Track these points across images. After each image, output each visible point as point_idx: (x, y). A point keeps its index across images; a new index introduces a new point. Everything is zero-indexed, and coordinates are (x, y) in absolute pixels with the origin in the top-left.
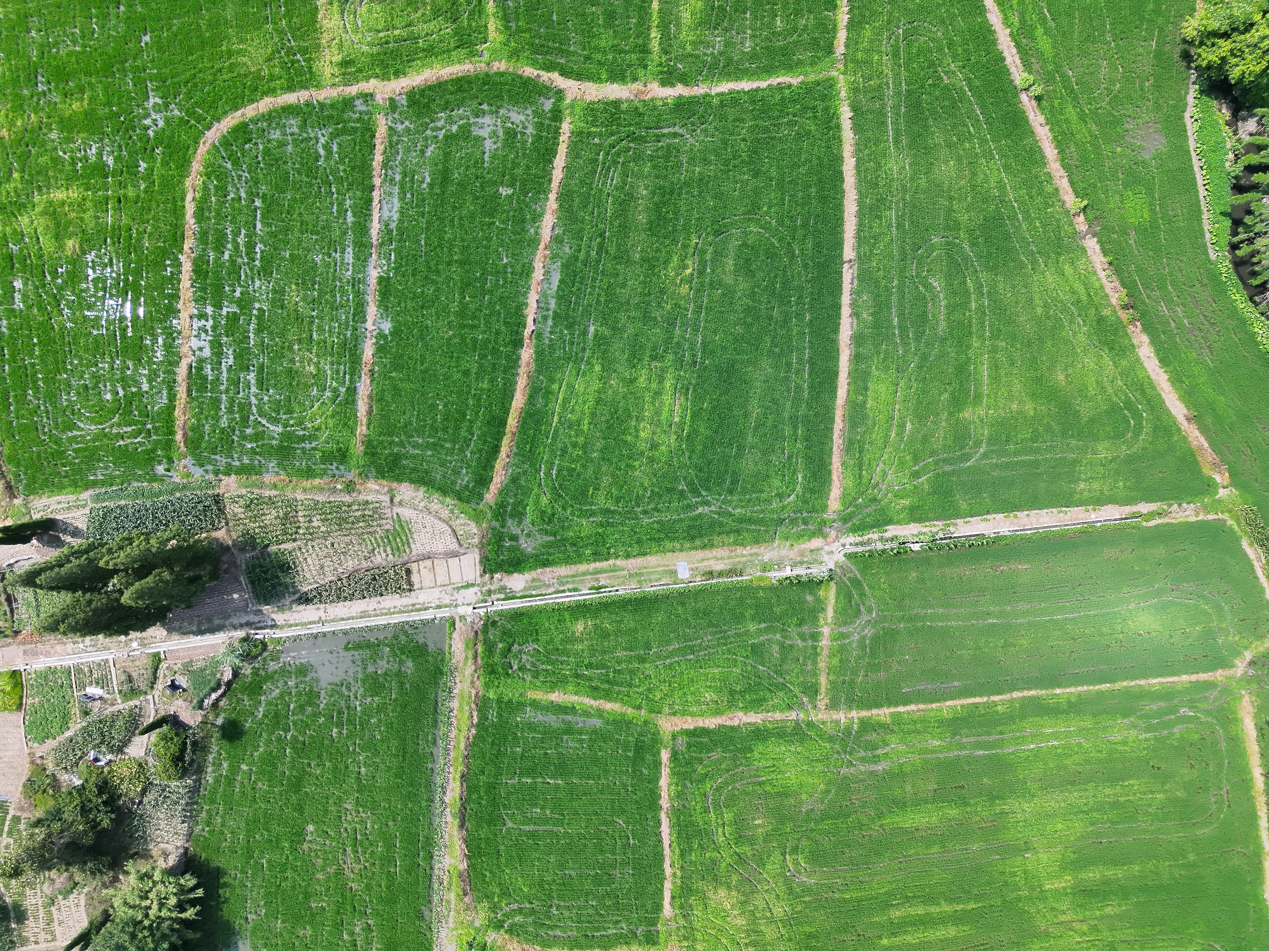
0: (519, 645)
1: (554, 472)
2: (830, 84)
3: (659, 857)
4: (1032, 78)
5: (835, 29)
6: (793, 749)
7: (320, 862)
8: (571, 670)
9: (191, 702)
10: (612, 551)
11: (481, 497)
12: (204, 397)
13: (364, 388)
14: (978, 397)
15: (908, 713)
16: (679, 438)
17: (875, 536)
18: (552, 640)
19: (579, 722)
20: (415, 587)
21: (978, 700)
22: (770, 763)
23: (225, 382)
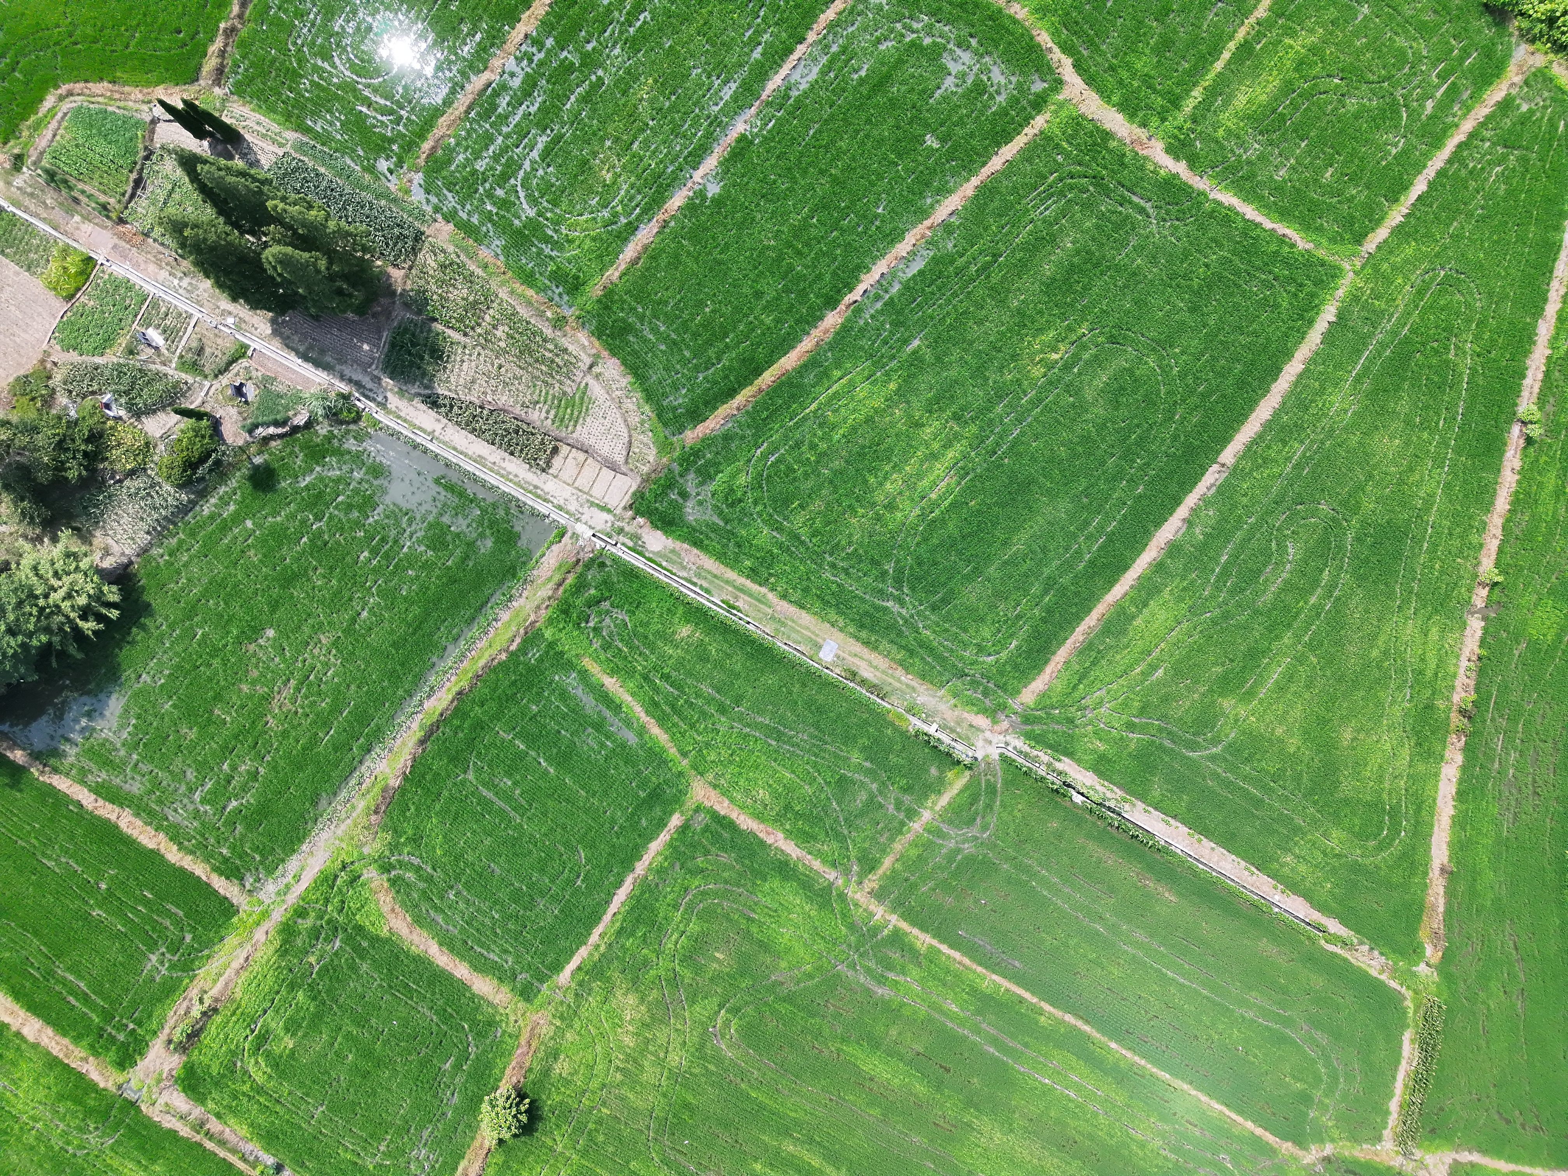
0: (612, 606)
1: (773, 459)
2: (1334, 273)
3: (595, 918)
4: (1538, 415)
5: (1378, 222)
6: (807, 908)
7: (255, 674)
8: (645, 667)
9: (245, 419)
10: (772, 580)
11: (681, 430)
12: (481, 126)
13: (646, 234)
14: (1250, 694)
15: (949, 957)
16: (922, 516)
17: (1045, 759)
18: (648, 624)
19: (614, 725)
20: (551, 471)
21: (1027, 995)
22: (775, 906)
23: (512, 126)
